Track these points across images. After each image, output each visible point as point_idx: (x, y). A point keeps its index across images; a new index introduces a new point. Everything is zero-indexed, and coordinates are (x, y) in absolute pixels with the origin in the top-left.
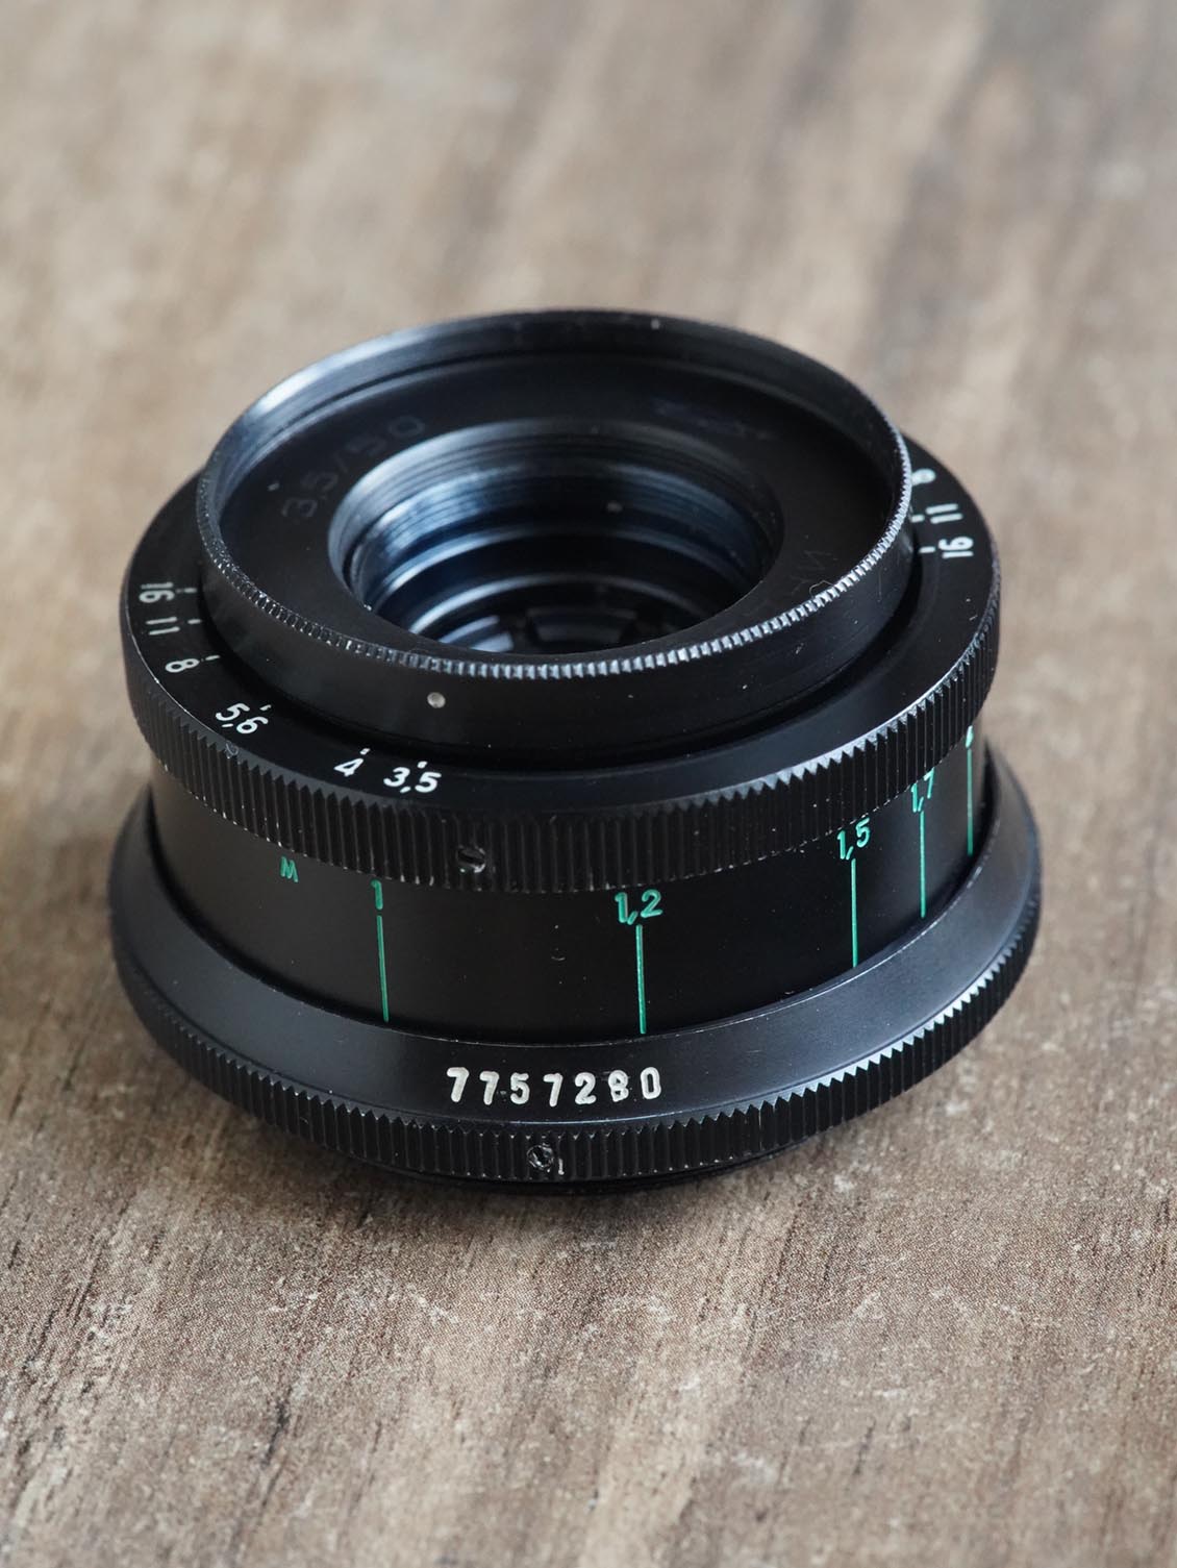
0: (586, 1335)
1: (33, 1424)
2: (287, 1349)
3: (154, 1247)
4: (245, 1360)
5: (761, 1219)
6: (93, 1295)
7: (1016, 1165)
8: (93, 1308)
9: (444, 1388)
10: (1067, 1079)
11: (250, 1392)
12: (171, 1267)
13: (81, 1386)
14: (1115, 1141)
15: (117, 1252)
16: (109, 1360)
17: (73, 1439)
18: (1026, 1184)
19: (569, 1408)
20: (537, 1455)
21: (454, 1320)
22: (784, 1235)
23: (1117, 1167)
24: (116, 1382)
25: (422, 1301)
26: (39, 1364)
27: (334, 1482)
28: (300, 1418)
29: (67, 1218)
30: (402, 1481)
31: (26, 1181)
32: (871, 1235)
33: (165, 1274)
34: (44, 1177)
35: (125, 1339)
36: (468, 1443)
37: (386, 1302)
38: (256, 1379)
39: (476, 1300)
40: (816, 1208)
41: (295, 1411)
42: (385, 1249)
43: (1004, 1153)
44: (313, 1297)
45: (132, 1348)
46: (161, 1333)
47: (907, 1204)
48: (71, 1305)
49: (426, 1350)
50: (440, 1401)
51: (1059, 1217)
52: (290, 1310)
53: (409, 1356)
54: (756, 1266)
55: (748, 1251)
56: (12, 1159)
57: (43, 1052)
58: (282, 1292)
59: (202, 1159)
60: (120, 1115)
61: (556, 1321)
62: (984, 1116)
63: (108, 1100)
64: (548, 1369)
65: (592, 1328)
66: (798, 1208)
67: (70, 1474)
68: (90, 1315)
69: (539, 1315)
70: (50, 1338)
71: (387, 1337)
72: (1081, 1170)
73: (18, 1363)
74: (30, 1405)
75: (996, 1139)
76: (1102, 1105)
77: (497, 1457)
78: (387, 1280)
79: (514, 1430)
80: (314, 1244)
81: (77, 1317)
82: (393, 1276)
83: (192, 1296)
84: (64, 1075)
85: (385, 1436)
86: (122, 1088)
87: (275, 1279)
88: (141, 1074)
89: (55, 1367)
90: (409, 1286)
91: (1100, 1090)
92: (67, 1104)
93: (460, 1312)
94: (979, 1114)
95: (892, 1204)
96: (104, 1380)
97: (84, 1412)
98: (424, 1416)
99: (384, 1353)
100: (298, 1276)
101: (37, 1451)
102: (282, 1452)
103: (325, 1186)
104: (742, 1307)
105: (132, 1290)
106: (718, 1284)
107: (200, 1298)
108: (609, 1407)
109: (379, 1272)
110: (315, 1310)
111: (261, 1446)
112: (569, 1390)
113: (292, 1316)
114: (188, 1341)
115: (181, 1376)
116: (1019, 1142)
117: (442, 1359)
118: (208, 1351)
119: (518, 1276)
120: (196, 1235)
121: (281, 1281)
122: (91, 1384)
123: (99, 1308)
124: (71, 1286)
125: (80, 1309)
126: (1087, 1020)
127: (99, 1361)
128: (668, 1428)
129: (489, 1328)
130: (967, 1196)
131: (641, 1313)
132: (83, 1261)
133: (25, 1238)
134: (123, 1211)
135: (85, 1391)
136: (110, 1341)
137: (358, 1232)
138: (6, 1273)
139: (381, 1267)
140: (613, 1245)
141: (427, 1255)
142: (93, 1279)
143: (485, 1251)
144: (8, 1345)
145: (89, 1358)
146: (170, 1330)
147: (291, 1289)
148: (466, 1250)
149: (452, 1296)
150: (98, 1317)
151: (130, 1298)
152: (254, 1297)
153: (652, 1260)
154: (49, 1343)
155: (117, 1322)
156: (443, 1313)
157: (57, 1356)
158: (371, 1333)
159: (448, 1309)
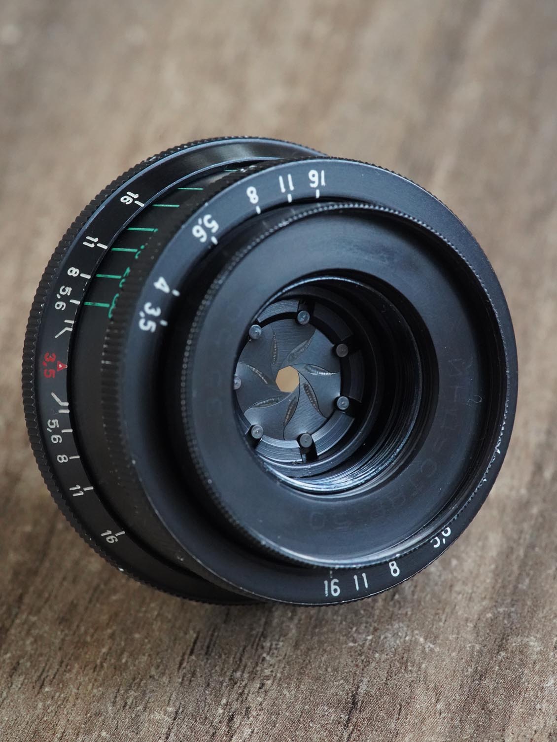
0: (500, 658)
1: (236, 705)
2: (357, 666)
4: (337, 672)
6: (264, 637)
8: (264, 644)
9: (432, 686)
11: (338, 689)
12: (302, 622)
13: (258, 685)
15: (276, 614)
16: (272, 671)
17: (254, 713)
19: (491, 696)
20: (476, 721)
21: (437, 649)
24: (275, 684)
25: (422, 640)
26: (238, 674)
27: (378, 735)
28: (363, 702)
30: (411, 735)
33: (299, 626)
35: (280, 660)
36: (443, 715)
37: (405, 641)
38: (342, 681)
39: (447, 639)
41: (361, 698)
42: (404, 612)
44: (370, 638)
45: (283, 665)
46: (297, 657)
48: (254, 643)
49: (423, 666)
50: (430, 693)
52: (359, 645)
53: (415, 669)
58: (355, 635)
61: (485, 650)
64: (481, 676)
65: (503, 654)
67: (253, 732)
68: (263, 648)
69: (477, 647)
70: (244, 660)
71: (405, 659)
73: (228, 674)
74: (234, 696)
77: (457, 723)
78: (405, 629)
79: (465, 708)
80: (370, 609)
81: (257, 650)
82: (408, 626)
83: (312, 638)
85: (403, 712)
87: (352, 628)
89: (246, 675)
90: (416, 632)
93: (440, 645)
96: (269, 682)
97: (260, 699)
98: (422, 701)
99: (403, 667)
100: (363, 627)
101: (237, 720)
102: (354, 720)
105: (283, 634)
107: (316, 638)
108: (511, 696)
109: (401, 625)
110: (370, 645)
111: (344, 717)
112: (491, 687)
113: (359, 648)
114: (309, 661)
115: (306, 680)
117: (431, 671)
118: (319, 667)
119: (468, 626)
121: (354, 629)
122: (263, 685)
123: (267, 644)
124: (254, 632)
125: (258, 644)
127: (267, 672)
128: (538, 707)
129: (454, 654)
131: (526, 645)
132: (260, 620)
135: (260, 688)
136: (272, 661)
137: (391, 603)
138: (223, 625)
139: (403, 622)
140: (513, 609)
141: (424, 615)
142: (264, 629)
143: (452, 613)
144: (223, 664)
145: (262, 670)
146: (301, 655)
147: (359, 633)
148: (443, 613)
149: (436, 637)
150: (266, 649)
151: (282, 639)
152: (341, 638)
153: (532, 618)
154: (243, 663)
155: (276, 652)
156: (432, 646)
157: (247, 670)
158: (397, 657)
159: (434, 644)
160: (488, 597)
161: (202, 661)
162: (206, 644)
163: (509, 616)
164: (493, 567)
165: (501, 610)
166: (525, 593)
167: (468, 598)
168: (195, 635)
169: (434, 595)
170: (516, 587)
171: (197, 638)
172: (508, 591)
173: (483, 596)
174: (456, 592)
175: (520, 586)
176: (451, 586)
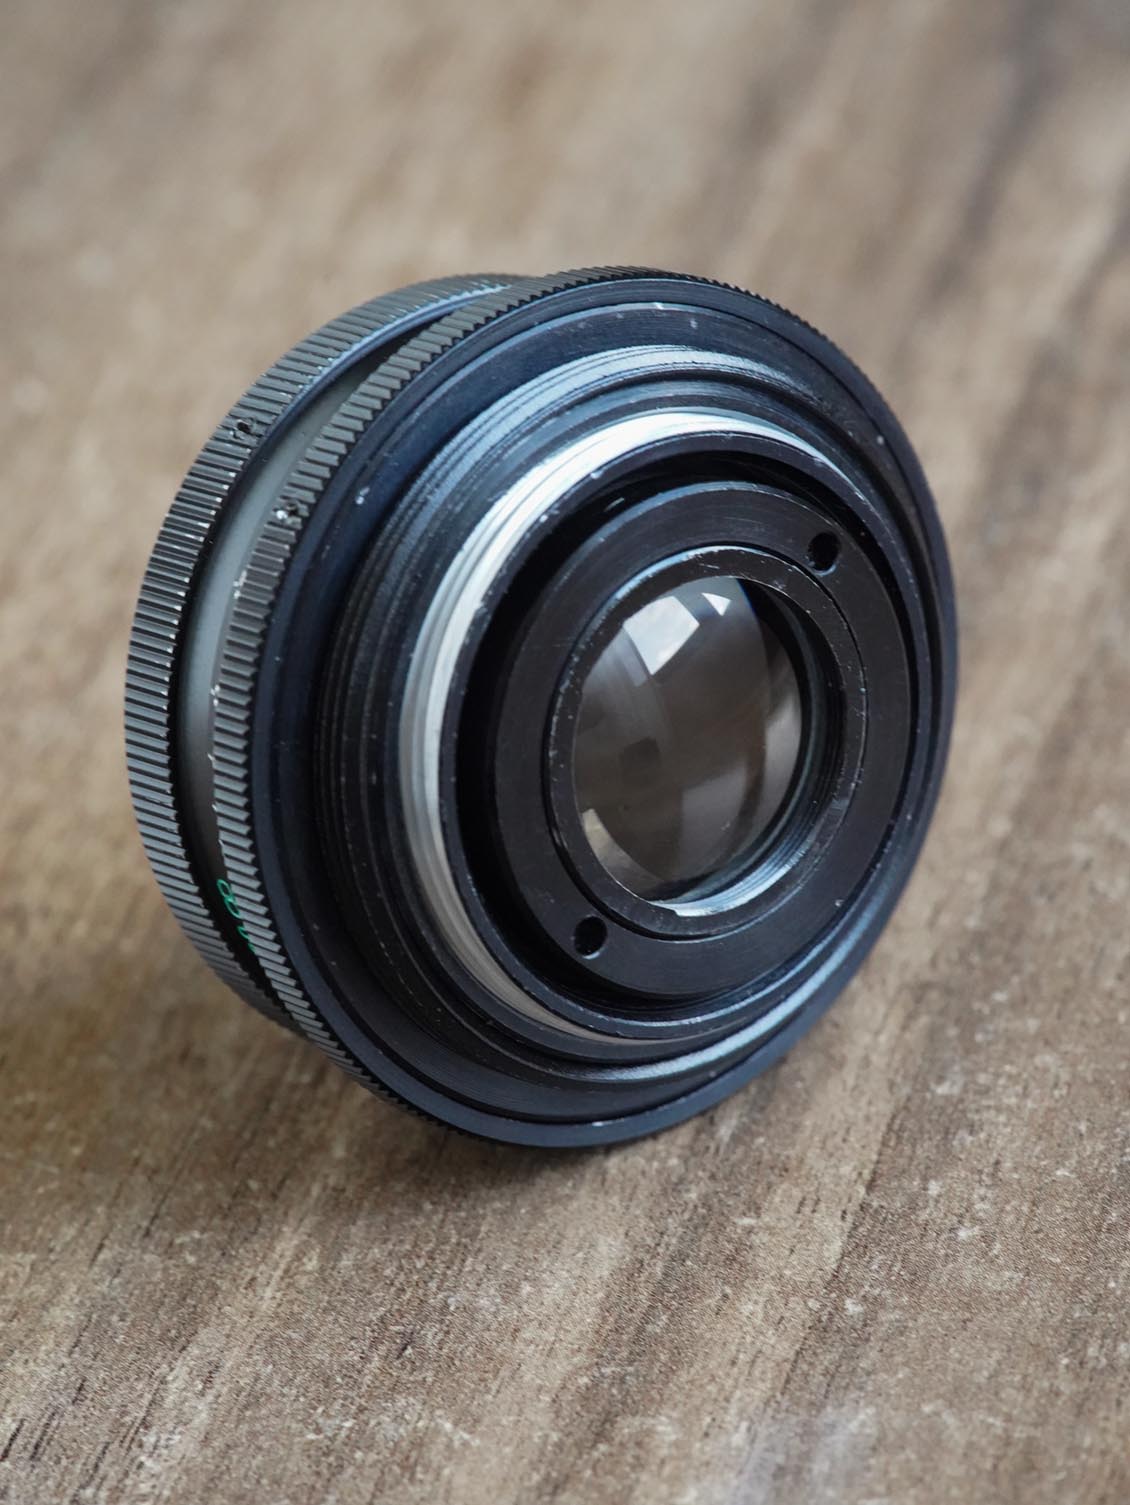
0: (596, 1454)
2: (318, 1474)
3: (208, 1381)
4: (279, 1485)
5: (772, 1342)
6: (146, 1428)
7: (1017, 1285)
8: (144, 1439)
10: (1075, 1203)
12: (220, 1400)
14: (1113, 1259)
15: (173, 1387)
16: (154, 1487)
18: (1024, 1303)
21: (476, 1442)
22: (791, 1355)
23: (1112, 1285)
25: (448, 1426)
26: (89, 1492)
29: (132, 1356)
31: (98, 1322)
32: (873, 1354)
33: (215, 1406)
34: (115, 1318)
35: (171, 1467)
37: (415, 1428)
39: (498, 1424)
40: (825, 1331)
42: (420, 1378)
43: (1008, 1274)
44: (348, 1424)
45: (176, 1475)
46: (205, 1461)
47: (910, 1324)
48: (125, 1437)
49: (446, 1472)
51: (1051, 1333)
52: (326, 1437)
53: (430, 1477)
54: (761, 1385)
55: (757, 1373)
56: (88, 1304)
57: (129, 1203)
58: (320, 1421)
59: (262, 1298)
60: (192, 1260)
61: (570, 1441)
62: (993, 1240)
63: (182, 1245)
64: (556, 1487)
65: (603, 1447)
66: (808, 1331)
68: (141, 1446)
69: (555, 1437)
70: (103, 1467)
71: (412, 1460)
72: (1078, 1287)
73: (70, 1492)
75: (1001, 1261)
76: (1105, 1225)
78: (419, 1407)
80: (355, 1375)
81: (129, 1448)
82: (424, 1403)
83: (236, 1427)
84: (145, 1224)
86: (196, 1235)
87: (315, 1408)
88: (216, 1221)
89: (103, 1494)
90: (439, 1412)
91: (1104, 1211)
92: (144, 1250)
93: (482, 1435)
94: (987, 1239)
95: (896, 1324)
99: (407, 1475)
100: (337, 1406)
103: (371, 1321)
104: (744, 1425)
105: (182, 1421)
106: (724, 1404)
107: (244, 1428)
109: (411, 1400)
110: (348, 1437)
113: (326, 1442)
114: (228, 1468)
116: (1024, 1263)
117: (461, 1480)
118: (246, 1477)
119: (539, 1400)
120: (248, 1370)
121: (320, 1410)
123: (150, 1439)
124: (127, 1419)
125: (133, 1440)
126: (1101, 1147)
127: (144, 1488)
129: (508, 1450)
130: (968, 1315)
131: (650, 1432)
132: (141, 1396)
133: (91, 1376)
134: (184, 1348)
136: (157, 1468)
137: (397, 1363)
138: (70, 1408)
139: (414, 1397)
140: (631, 1369)
141: (457, 1382)
142: (148, 1412)
143: (512, 1378)
144: (63, 1475)
145: (135, 1485)
146: (213, 1458)
147: (329, 1417)
148: (495, 1377)
149: (477, 1421)
150: (148, 1447)
151: (180, 1429)
152: (294, 1425)
153: (665, 1384)
154: (101, 1472)
155: (165, 1452)
156: (466, 1436)
157: (107, 1484)
158: (398, 1457)
159: (471, 1433)
160: (584, 1348)
161: (23, 1470)
162: (34, 1441)
163: (623, 1381)
164: (601, 1295)
165: (607, 1371)
166: (658, 1340)
167: (545, 1353)
168: (14, 1426)
169: (480, 1346)
170: (640, 1330)
171: (18, 1430)
172: (625, 1337)
173: (576, 1347)
174: (525, 1340)
175: (649, 1328)
176: (516, 1330)
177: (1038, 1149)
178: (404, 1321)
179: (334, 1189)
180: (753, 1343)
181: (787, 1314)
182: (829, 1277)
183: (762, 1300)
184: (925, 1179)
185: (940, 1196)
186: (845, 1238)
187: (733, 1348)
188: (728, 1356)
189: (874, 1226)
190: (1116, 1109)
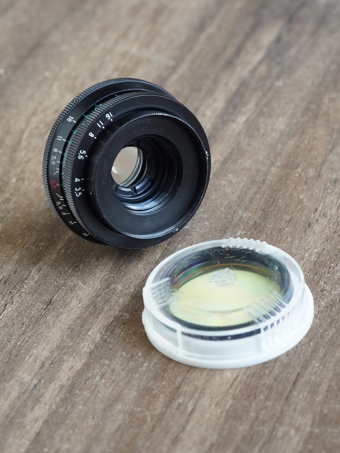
1: (9, 301)
2: (55, 290)
3: (39, 272)
4: (48, 292)
5: (143, 272)
6: (26, 279)
9: (79, 298)
11: (46, 298)
12: (41, 275)
13: (19, 295)
15: (32, 272)
16: (25, 291)
17: (14, 304)
19: (99, 303)
20: (90, 311)
21: (85, 287)
24: (25, 295)
25: (81, 283)
26: (13, 291)
27: (55, 313)
28: (53, 302)
29: (26, 266)
30: (66, 314)
31: (21, 259)
33: (39, 276)
34: (25, 258)
35: (29, 287)
36: (80, 308)
37: (74, 284)
38: (48, 295)
39: (90, 284)
41: (53, 301)
42: (77, 274)
44: (62, 282)
45: (29, 289)
46: (35, 286)
49: (78, 292)
50: (78, 301)
53: (75, 293)
54: (139, 281)
55: (139, 278)
56: (21, 255)
57: (32, 237)
58: (58, 281)
59: (52, 257)
60: (41, 248)
61: (102, 288)
63: (40, 246)
64: (97, 296)
65: (107, 290)
67: (12, 310)
69: (99, 287)
70: (17, 286)
71: (73, 289)
73: (10, 290)
74: (10, 297)
77: (84, 311)
79: (88, 306)
80: (66, 273)
81: (22, 283)
82: (77, 279)
83: (42, 280)
84: (34, 241)
85: (66, 306)
86: (43, 244)
87: (57, 278)
88: (47, 242)
89: (16, 291)
90: (79, 281)
92: (33, 246)
96: (23, 294)
97: (18, 299)
98: (74, 303)
99: (71, 292)
100: (61, 278)
101: (8, 305)
102: (48, 308)
103: (71, 263)
104: (134, 288)
105: (33, 279)
106: (131, 283)
107: (44, 281)
108: (105, 304)
109: (75, 278)
110: (62, 284)
111: (45, 307)
112: (100, 300)
113: (58, 285)
114: (39, 288)
115: (36, 294)
117: (81, 294)
118: (42, 290)
119: (98, 280)
120: (47, 270)
122: (21, 295)
124: (23, 278)
125: (23, 282)
127: (23, 291)
128: (114, 308)
129: (90, 289)
131: (117, 288)
132: (26, 273)
133: (18, 269)
134: (36, 265)
135: (19, 296)
136: (26, 287)
137: (74, 271)
138: (13, 275)
139: (76, 277)
140: (116, 275)
141: (84, 275)
142: (27, 277)
143: (94, 275)
144: (9, 287)
145: (22, 290)
146: (37, 286)
147: (59, 280)
148: (91, 275)
149: (86, 283)
150: (26, 283)
151: (32, 280)
152: (53, 281)
153: (122, 279)
154: (16, 287)
155: (28, 284)
156: (83, 286)
157: (16, 289)
158: (70, 288)
159: (84, 285)
160: (108, 271)
161: (2, 285)
162: (5, 280)
163: (114, 278)
165: (112, 275)
166: (122, 270)
168: (2, 277)
171: (3, 278)
172: (116, 269)
173: (107, 270)
174: (98, 269)
175: (121, 268)
176: (97, 266)
177: (201, 240)
178: (77, 263)
179: (70, 237)
180: (139, 272)
181: (147, 268)
182: (156, 261)
183: (143, 264)
184: (178, 244)
185: (180, 247)
186: (161, 254)
187: (136, 273)
188: (134, 275)
189: (167, 252)
190: (217, 233)
